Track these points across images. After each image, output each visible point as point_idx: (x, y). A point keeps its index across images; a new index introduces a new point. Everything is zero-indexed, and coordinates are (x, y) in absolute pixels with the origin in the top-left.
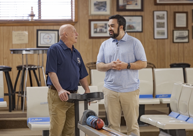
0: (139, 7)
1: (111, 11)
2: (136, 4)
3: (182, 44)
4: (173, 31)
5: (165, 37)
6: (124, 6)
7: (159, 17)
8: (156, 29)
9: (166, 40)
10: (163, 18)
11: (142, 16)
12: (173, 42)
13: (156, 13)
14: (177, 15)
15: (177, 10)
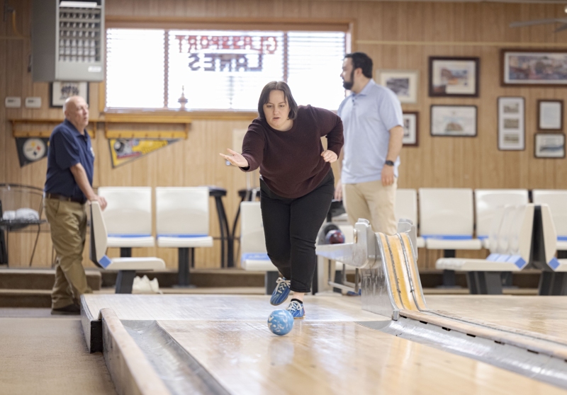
0: (471, 89)
1: (419, 95)
2: (466, 84)
3: (552, 161)
4: (535, 136)
5: (520, 145)
6: (443, 87)
7: (507, 110)
8: (503, 132)
9: (521, 153)
10: (515, 111)
11: (476, 107)
12: (535, 157)
13: (504, 102)
14: (544, 106)
15: (542, 97)
